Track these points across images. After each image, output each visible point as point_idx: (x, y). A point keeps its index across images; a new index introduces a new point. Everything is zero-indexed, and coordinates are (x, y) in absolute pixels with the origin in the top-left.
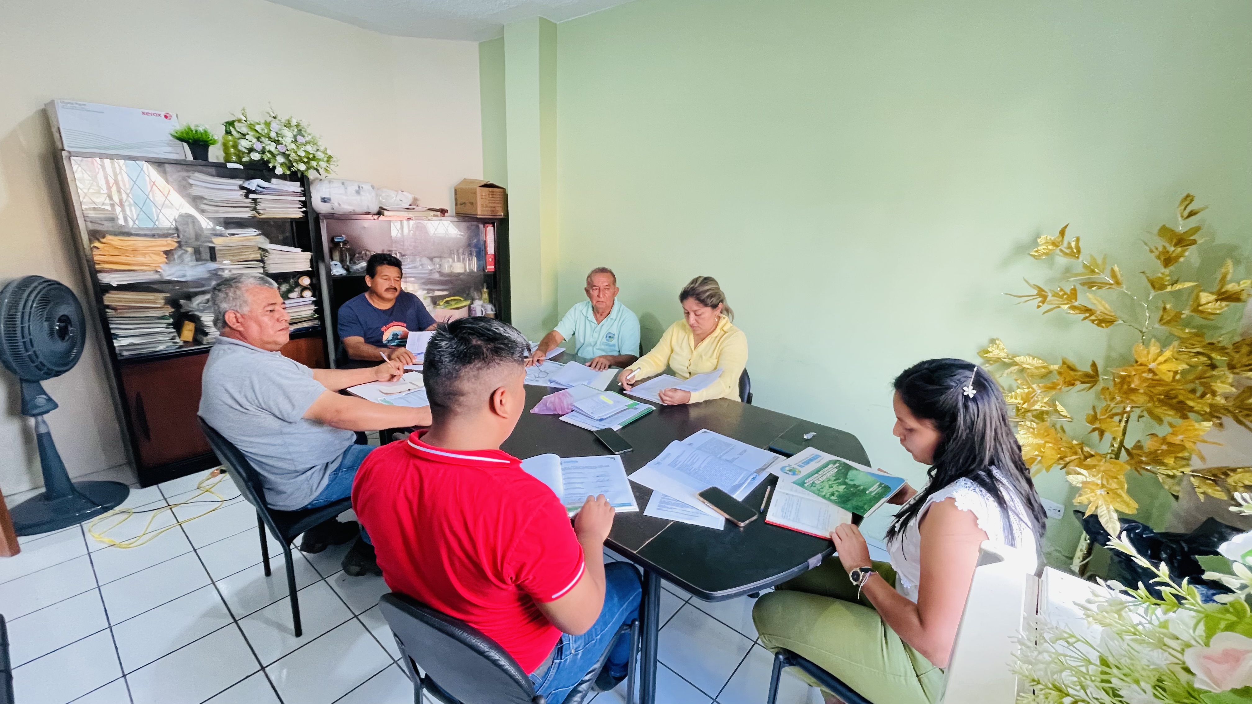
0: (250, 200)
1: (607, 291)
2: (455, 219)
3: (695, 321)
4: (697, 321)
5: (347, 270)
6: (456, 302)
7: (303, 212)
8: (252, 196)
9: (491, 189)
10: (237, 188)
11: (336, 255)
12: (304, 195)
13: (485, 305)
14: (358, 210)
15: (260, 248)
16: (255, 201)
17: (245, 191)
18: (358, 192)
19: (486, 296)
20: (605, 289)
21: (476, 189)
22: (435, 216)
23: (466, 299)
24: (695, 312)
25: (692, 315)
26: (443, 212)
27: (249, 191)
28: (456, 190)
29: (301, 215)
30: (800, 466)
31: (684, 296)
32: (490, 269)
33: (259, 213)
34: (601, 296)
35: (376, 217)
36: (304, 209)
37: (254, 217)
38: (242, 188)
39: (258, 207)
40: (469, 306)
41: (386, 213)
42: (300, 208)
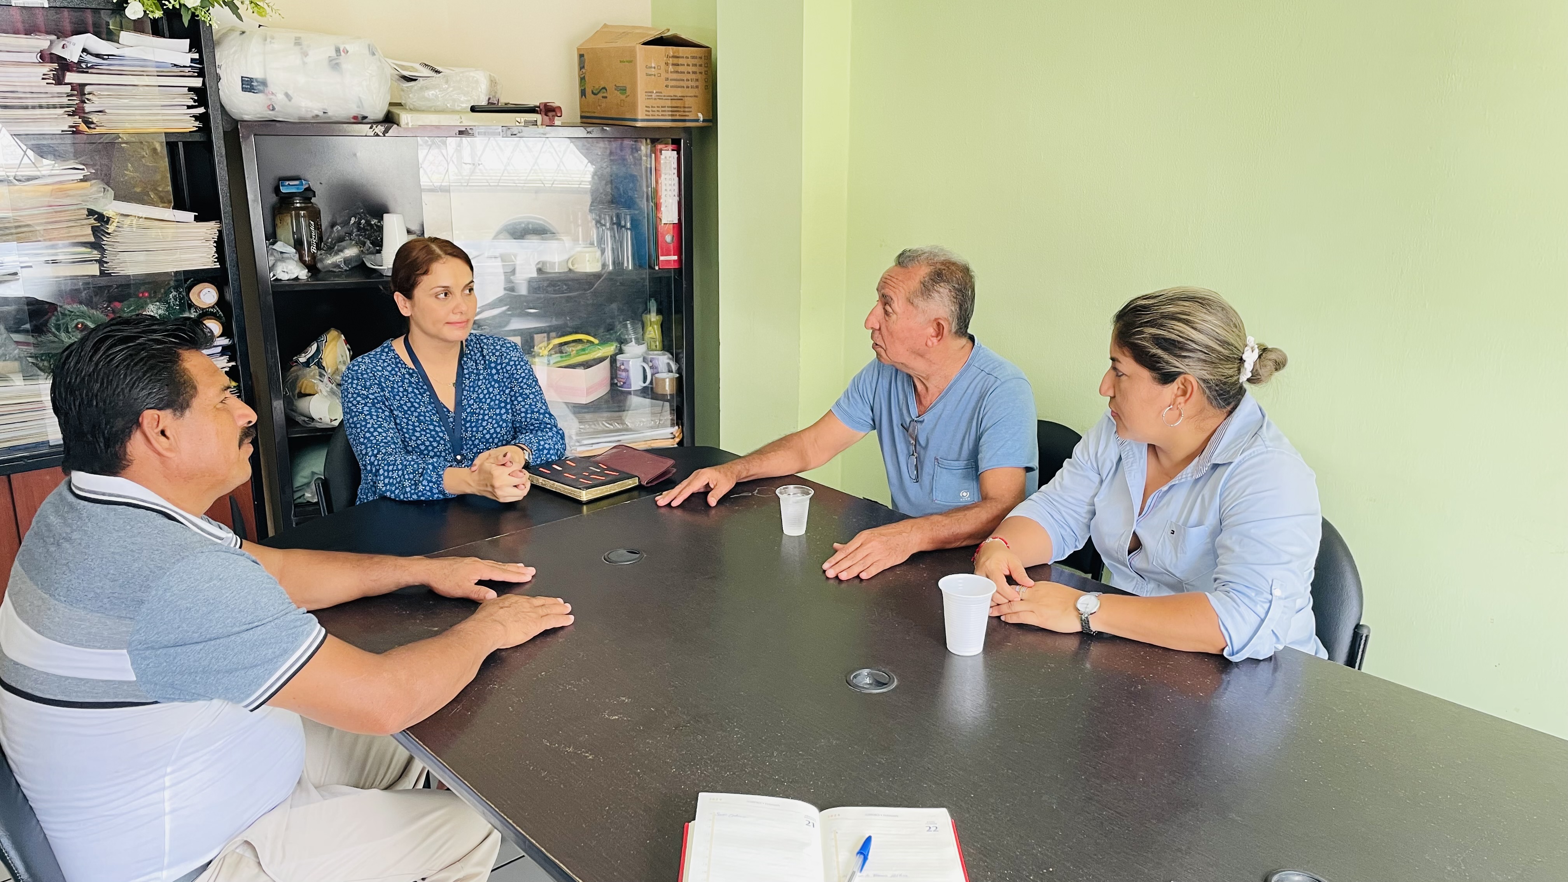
0: (67, 89)
2: (581, 132)
5: (312, 268)
6: (580, 347)
7: (197, 118)
8: (71, 77)
9: (671, 50)
10: (35, 58)
11: (286, 230)
12: (201, 74)
13: (652, 355)
14: (338, 110)
15: (91, 212)
16: (80, 89)
17: (56, 66)
18: (334, 64)
19: (654, 332)
21: (632, 51)
22: (527, 123)
23: (604, 342)
26: (549, 111)
27: (64, 66)
28: (581, 56)
29: (192, 125)
32: (668, 261)
33: (88, 123)
35: (380, 129)
36: (201, 110)
37: (78, 132)
38: (46, 57)
39: (88, 107)
40: (613, 360)
41: (405, 118)
42: (189, 107)
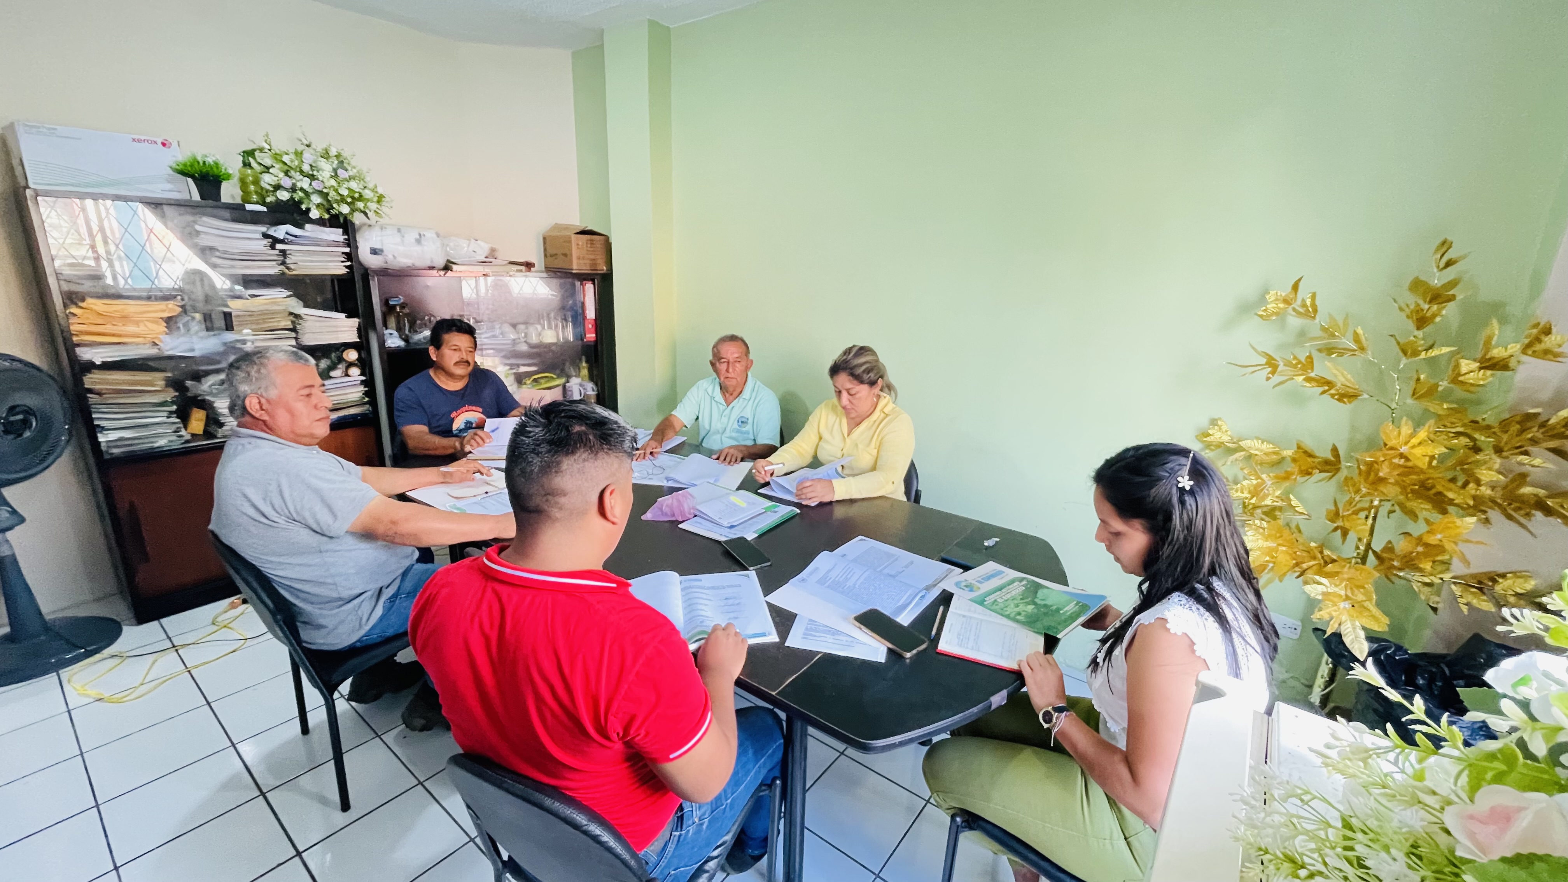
0: (277, 252)
1: (737, 365)
2: (545, 275)
3: (848, 402)
4: (850, 401)
5: (406, 340)
6: (547, 379)
7: (347, 267)
8: (279, 246)
9: (589, 237)
10: (260, 236)
11: (392, 322)
12: (349, 245)
13: (585, 383)
14: (419, 264)
15: (291, 314)
16: (284, 253)
17: (271, 240)
18: (418, 241)
19: (585, 372)
20: (736, 361)
21: (570, 237)
22: (518, 271)
23: (559, 377)
24: (848, 391)
25: (845, 394)
26: (529, 265)
27: (275, 241)
28: (544, 239)
29: (344, 271)
30: (978, 581)
31: (835, 370)
32: (590, 338)
33: (288, 268)
34: (731, 370)
35: (442, 273)
36: (349, 263)
37: (283, 274)
38: (266, 236)
39: (288, 261)
40: (564, 387)
41: (455, 267)
42: (343, 262)
